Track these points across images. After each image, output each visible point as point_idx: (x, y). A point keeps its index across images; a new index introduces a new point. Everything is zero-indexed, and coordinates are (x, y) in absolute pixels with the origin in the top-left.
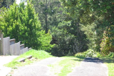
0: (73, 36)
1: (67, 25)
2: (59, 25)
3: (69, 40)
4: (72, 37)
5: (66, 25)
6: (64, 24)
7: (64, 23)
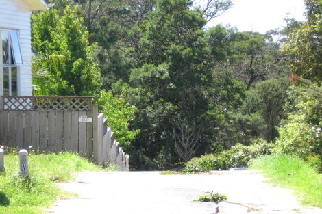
0: (170, 106)
1: (157, 76)
2: (132, 77)
3: (159, 116)
4: (167, 108)
5: (153, 77)
6: (146, 74)
7: (147, 71)
